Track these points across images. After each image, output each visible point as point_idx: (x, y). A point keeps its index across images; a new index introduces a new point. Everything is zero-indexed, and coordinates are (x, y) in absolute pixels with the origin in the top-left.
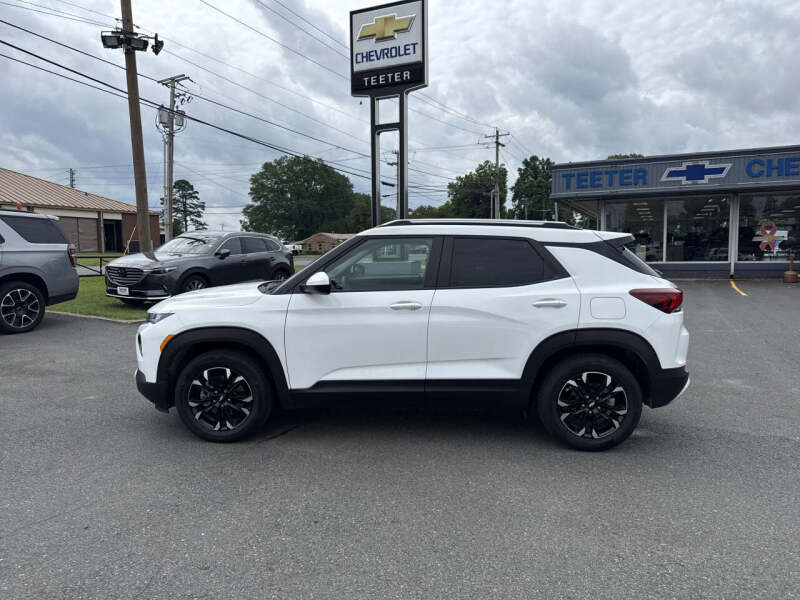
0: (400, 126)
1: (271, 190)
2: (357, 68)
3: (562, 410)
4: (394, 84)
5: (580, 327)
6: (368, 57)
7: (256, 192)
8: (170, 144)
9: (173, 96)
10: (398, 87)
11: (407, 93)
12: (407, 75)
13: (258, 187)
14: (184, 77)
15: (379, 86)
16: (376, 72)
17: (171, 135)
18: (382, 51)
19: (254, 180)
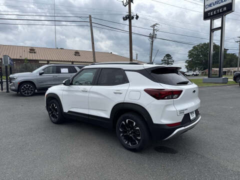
0: (221, 28)
1: (196, 55)
2: (206, 10)
3: (121, 132)
4: (220, 13)
5: (125, 102)
6: (210, 5)
7: (190, 56)
8: (152, 44)
9: (154, 30)
10: (221, 14)
11: (225, 15)
12: (225, 9)
13: (191, 54)
14: (157, 24)
15: (214, 15)
16: (213, 10)
17: (152, 42)
18: (216, 2)
19: (190, 52)
